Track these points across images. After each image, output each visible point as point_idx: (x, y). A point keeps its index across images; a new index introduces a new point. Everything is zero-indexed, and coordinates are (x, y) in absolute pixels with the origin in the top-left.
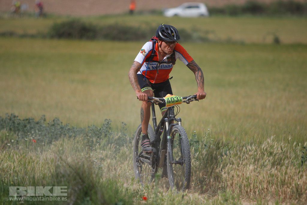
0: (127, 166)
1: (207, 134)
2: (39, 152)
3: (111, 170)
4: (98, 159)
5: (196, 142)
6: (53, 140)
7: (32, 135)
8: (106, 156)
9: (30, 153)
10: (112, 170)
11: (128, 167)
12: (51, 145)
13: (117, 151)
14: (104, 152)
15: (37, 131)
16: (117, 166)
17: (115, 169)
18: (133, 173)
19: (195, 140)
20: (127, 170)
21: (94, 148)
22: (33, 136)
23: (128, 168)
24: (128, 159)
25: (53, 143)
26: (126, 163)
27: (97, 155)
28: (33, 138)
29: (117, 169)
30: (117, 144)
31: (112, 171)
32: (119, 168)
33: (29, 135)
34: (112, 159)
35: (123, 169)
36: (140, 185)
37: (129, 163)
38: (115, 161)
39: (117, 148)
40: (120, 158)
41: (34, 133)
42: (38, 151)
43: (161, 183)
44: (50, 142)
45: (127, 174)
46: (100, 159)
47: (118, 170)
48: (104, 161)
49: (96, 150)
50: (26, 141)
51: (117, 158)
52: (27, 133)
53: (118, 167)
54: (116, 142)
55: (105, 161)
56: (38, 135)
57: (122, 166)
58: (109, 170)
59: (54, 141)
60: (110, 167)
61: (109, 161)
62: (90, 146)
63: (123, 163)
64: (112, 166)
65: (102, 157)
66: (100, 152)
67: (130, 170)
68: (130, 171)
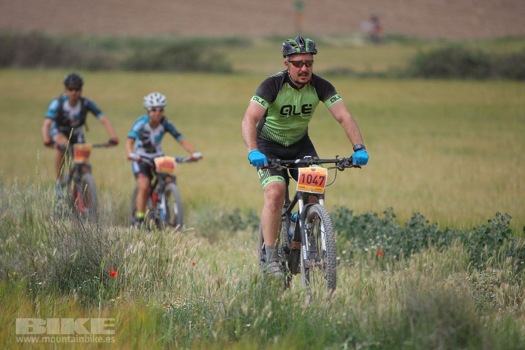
2: (389, 270)
3: (510, 302)
4: (489, 283)
6: (412, 251)
7: (376, 242)
8: (503, 279)
9: (372, 272)
12: (408, 259)
13: (521, 269)
14: (498, 271)
15: (385, 236)
16: (522, 296)
17: (518, 301)
21: (482, 265)
22: (379, 244)
25: (412, 256)
27: (486, 276)
28: (378, 246)
30: (521, 257)
31: (513, 304)
33: (372, 241)
34: (513, 284)
38: (518, 287)
39: (521, 264)
41: (379, 239)
42: (387, 270)
44: (407, 255)
46: (491, 283)
48: (499, 286)
49: (485, 267)
50: (366, 252)
51: (522, 283)
52: (367, 239)
54: (519, 255)
55: (501, 286)
56: (386, 243)
58: (507, 302)
59: (413, 253)
60: (510, 297)
61: (507, 286)
62: (476, 261)
64: (513, 295)
65: (496, 280)
66: (492, 271)
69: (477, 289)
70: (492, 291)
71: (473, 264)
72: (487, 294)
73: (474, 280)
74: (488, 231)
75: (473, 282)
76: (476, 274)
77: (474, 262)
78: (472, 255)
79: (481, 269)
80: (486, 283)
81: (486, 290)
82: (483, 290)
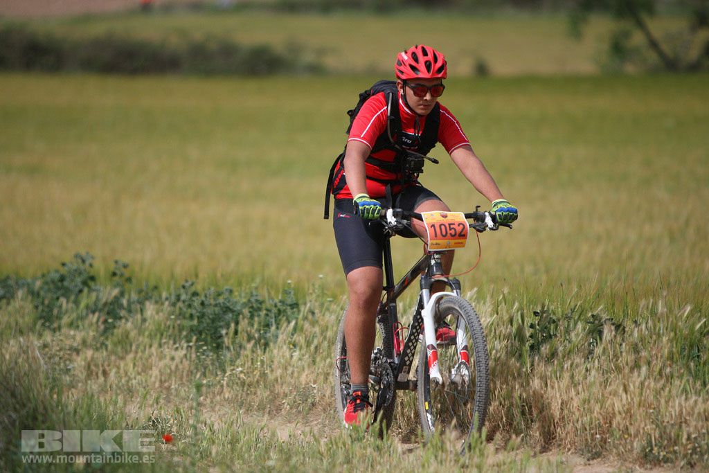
0: (132, 365)
1: (317, 286)
3: (94, 374)
4: (65, 349)
5: (291, 305)
8: (84, 342)
10: (97, 374)
11: (134, 368)
13: (108, 329)
14: (77, 333)
16: (109, 365)
17: (105, 373)
18: (146, 381)
19: (289, 301)
20: (131, 374)
21: (55, 325)
23: (136, 369)
24: (134, 348)
26: (131, 356)
27: (61, 340)
29: (109, 372)
30: (108, 313)
31: (98, 377)
32: (114, 370)
34: (97, 349)
35: (122, 371)
36: (161, 407)
37: (137, 359)
38: (105, 353)
39: (108, 323)
40: (115, 345)
43: (212, 402)
45: (132, 384)
46: (69, 350)
47: (112, 374)
48: (78, 353)
49: (59, 328)
51: (110, 347)
53: (111, 367)
54: (106, 309)
55: (81, 353)
57: (119, 365)
58: (90, 374)
60: (93, 367)
61: (89, 353)
62: (47, 318)
63: (122, 358)
64: (97, 366)
65: (75, 345)
66: (69, 333)
67: (139, 374)
68: (138, 377)
69: (50, 358)
70: (70, 360)
71: (43, 325)
72: (62, 364)
73: (45, 346)
74: (62, 279)
75: (43, 349)
76: (48, 337)
77: (45, 322)
78: (43, 311)
79: (54, 330)
80: (61, 350)
81: (60, 358)
82: (57, 359)
